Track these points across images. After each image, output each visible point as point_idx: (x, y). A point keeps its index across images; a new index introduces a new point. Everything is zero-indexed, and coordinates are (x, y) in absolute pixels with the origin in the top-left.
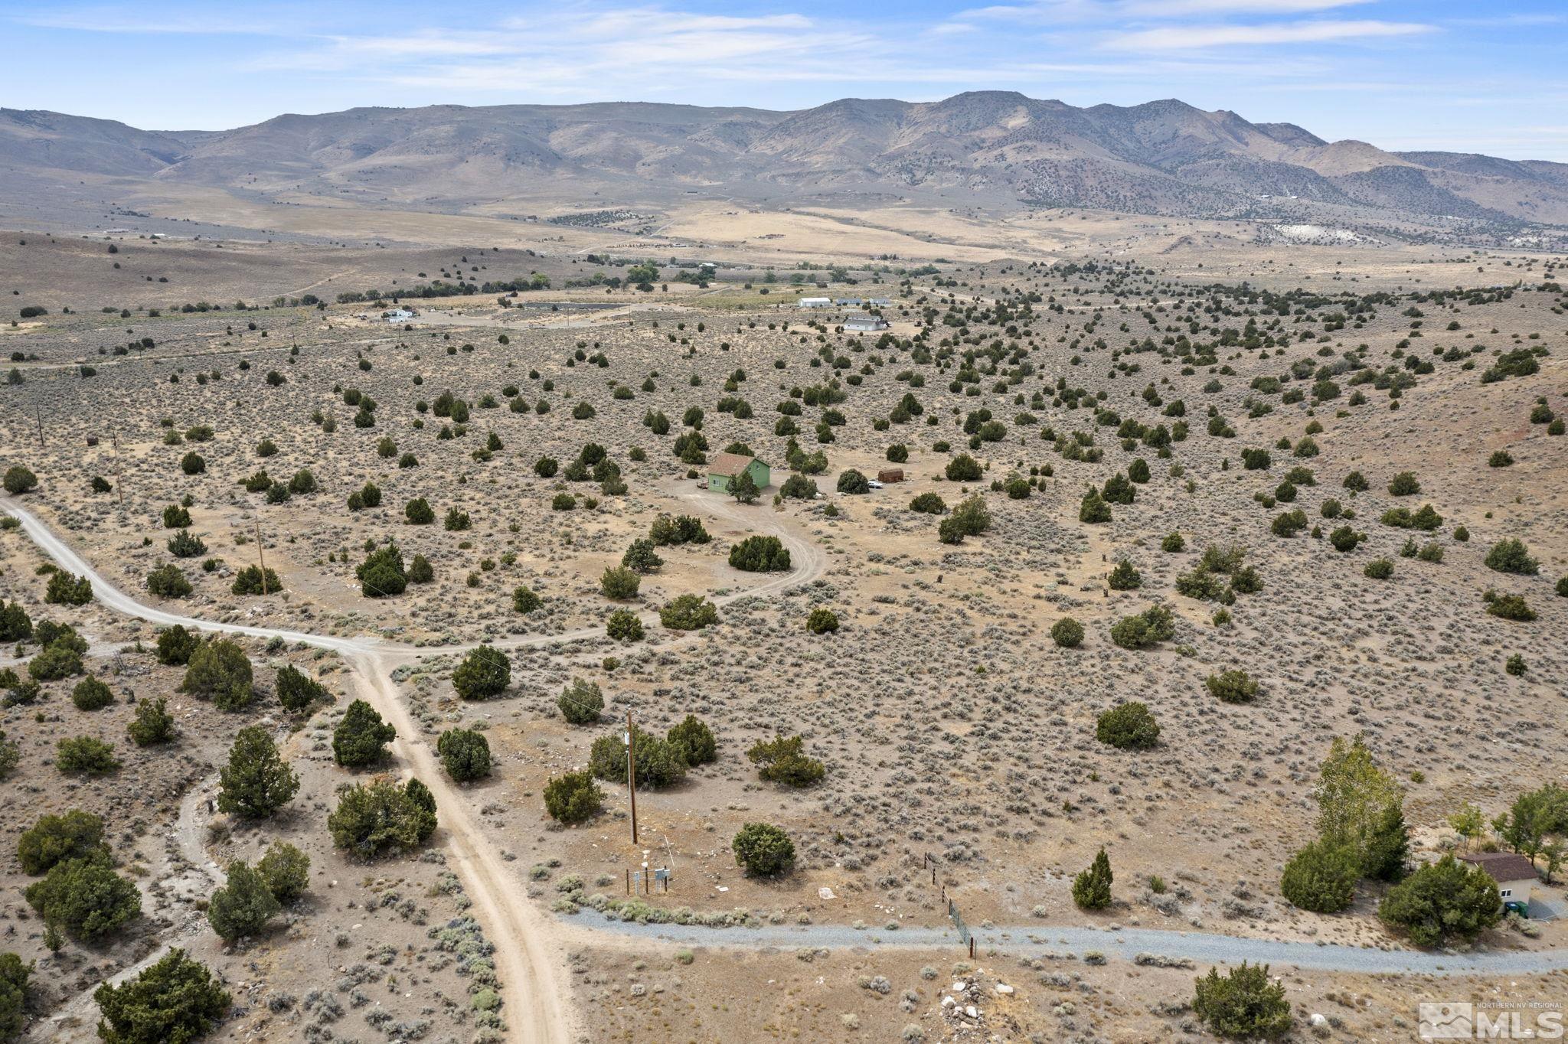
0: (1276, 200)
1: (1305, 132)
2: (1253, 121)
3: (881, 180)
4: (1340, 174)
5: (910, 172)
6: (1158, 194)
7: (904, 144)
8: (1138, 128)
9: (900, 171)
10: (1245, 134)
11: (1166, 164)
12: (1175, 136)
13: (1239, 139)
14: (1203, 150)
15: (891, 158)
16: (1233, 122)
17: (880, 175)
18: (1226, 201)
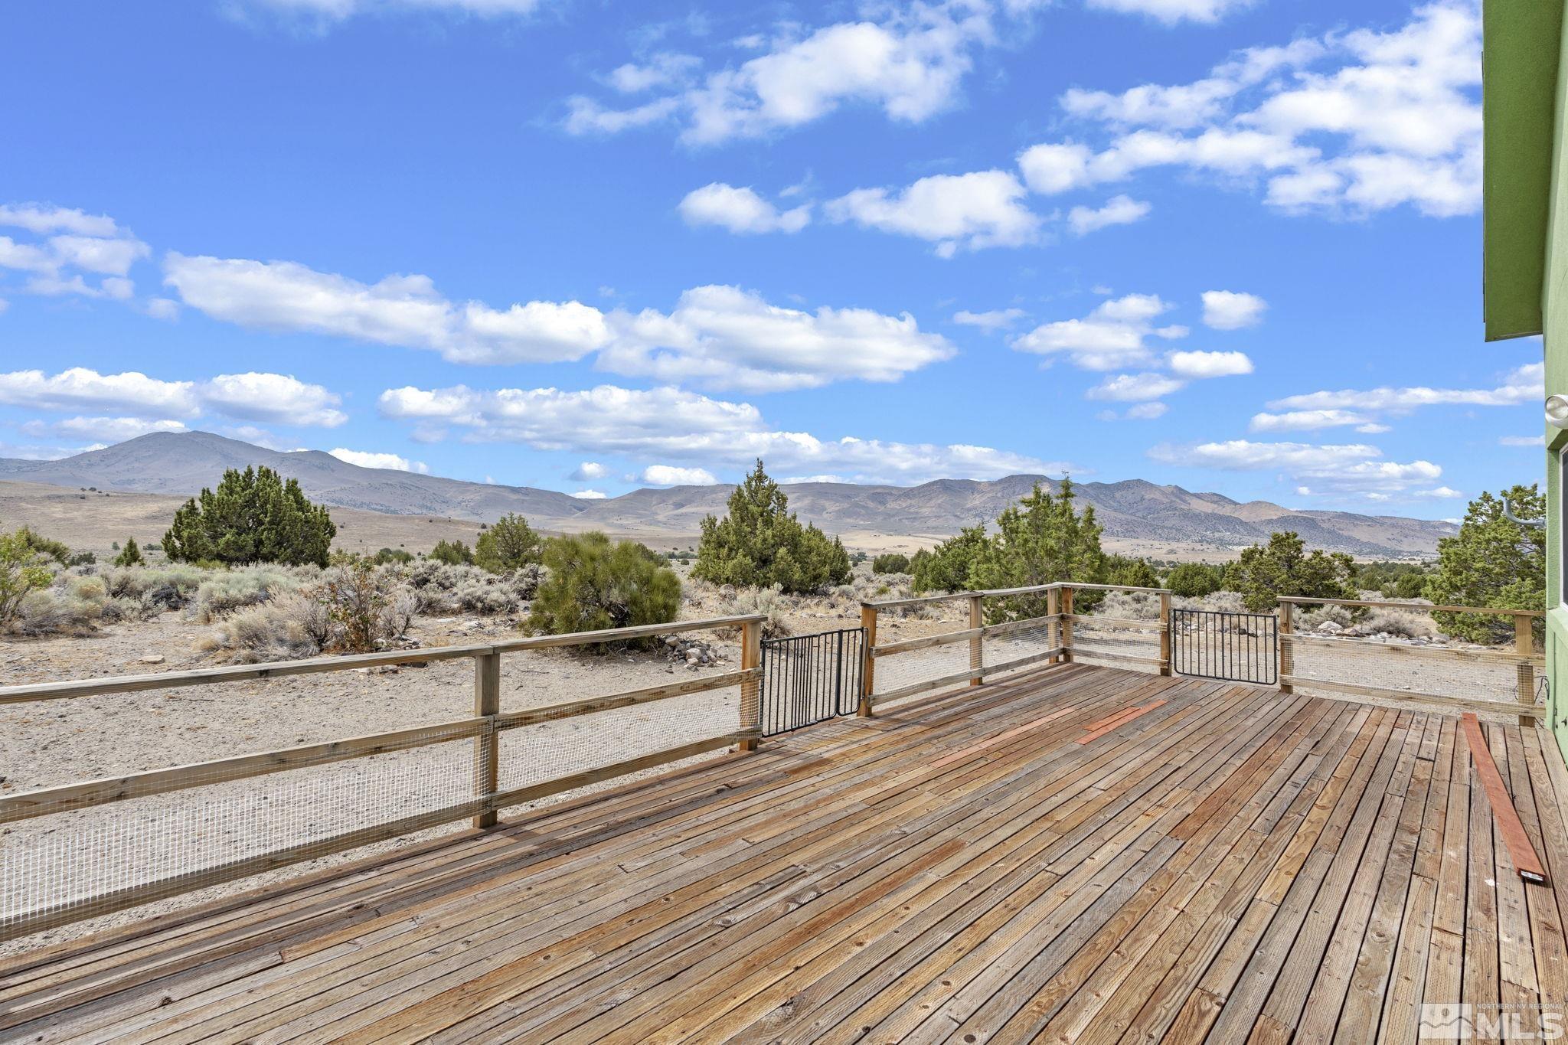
0: (1217, 535)
1: (1226, 498)
2: (1191, 491)
3: (964, 521)
4: (1257, 520)
5: (981, 517)
6: (1139, 530)
7: (977, 502)
8: (1118, 495)
9: (975, 516)
10: (1187, 498)
11: (1140, 514)
12: (1142, 499)
13: (1184, 501)
14: (1163, 507)
15: (969, 510)
16: (1180, 492)
17: (963, 519)
18: (1184, 534)
